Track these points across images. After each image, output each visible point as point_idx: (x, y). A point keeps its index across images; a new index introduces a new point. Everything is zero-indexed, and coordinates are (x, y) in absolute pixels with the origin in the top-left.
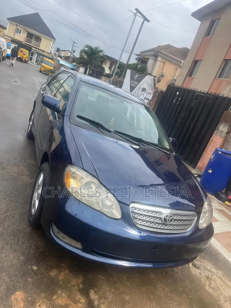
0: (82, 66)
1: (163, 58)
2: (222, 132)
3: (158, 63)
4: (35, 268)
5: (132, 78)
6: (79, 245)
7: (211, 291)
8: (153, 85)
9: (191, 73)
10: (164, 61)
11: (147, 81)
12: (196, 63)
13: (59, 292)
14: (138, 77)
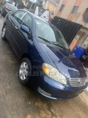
0: (14, 2)
1: (49, 2)
2: (77, 38)
3: (47, 4)
4: (30, 103)
5: (39, 11)
6: (50, 95)
7: (83, 100)
8: (49, 15)
9: (61, 10)
10: (49, 3)
11: (46, 13)
12: (63, 6)
13: (41, 111)
14: (42, 11)
